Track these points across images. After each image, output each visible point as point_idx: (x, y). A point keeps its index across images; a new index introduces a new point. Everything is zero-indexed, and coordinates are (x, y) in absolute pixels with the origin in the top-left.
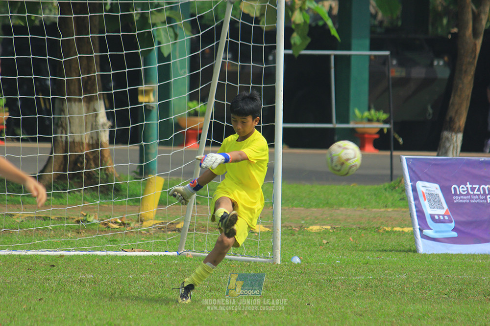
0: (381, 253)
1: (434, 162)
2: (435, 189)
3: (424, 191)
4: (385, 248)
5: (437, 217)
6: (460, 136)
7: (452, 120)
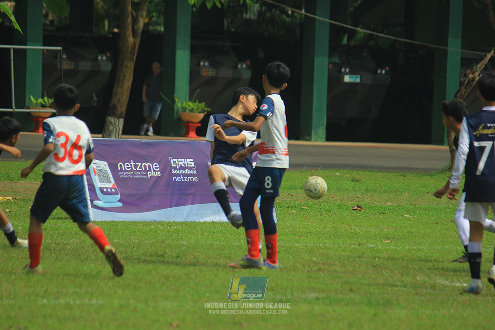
0: (57, 220)
1: (103, 143)
2: (104, 166)
3: (95, 168)
4: (60, 216)
5: (105, 190)
6: (122, 121)
7: (115, 107)
